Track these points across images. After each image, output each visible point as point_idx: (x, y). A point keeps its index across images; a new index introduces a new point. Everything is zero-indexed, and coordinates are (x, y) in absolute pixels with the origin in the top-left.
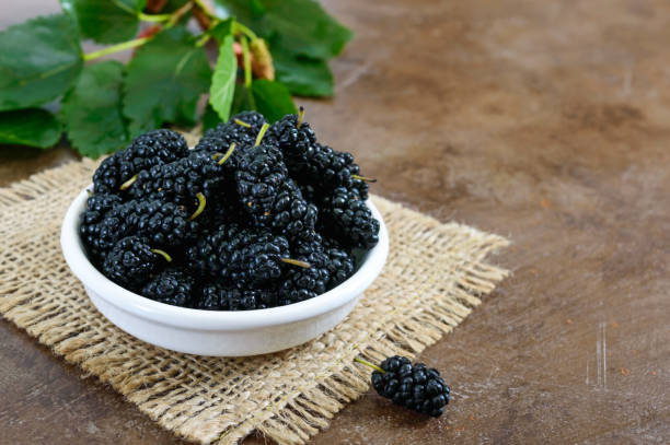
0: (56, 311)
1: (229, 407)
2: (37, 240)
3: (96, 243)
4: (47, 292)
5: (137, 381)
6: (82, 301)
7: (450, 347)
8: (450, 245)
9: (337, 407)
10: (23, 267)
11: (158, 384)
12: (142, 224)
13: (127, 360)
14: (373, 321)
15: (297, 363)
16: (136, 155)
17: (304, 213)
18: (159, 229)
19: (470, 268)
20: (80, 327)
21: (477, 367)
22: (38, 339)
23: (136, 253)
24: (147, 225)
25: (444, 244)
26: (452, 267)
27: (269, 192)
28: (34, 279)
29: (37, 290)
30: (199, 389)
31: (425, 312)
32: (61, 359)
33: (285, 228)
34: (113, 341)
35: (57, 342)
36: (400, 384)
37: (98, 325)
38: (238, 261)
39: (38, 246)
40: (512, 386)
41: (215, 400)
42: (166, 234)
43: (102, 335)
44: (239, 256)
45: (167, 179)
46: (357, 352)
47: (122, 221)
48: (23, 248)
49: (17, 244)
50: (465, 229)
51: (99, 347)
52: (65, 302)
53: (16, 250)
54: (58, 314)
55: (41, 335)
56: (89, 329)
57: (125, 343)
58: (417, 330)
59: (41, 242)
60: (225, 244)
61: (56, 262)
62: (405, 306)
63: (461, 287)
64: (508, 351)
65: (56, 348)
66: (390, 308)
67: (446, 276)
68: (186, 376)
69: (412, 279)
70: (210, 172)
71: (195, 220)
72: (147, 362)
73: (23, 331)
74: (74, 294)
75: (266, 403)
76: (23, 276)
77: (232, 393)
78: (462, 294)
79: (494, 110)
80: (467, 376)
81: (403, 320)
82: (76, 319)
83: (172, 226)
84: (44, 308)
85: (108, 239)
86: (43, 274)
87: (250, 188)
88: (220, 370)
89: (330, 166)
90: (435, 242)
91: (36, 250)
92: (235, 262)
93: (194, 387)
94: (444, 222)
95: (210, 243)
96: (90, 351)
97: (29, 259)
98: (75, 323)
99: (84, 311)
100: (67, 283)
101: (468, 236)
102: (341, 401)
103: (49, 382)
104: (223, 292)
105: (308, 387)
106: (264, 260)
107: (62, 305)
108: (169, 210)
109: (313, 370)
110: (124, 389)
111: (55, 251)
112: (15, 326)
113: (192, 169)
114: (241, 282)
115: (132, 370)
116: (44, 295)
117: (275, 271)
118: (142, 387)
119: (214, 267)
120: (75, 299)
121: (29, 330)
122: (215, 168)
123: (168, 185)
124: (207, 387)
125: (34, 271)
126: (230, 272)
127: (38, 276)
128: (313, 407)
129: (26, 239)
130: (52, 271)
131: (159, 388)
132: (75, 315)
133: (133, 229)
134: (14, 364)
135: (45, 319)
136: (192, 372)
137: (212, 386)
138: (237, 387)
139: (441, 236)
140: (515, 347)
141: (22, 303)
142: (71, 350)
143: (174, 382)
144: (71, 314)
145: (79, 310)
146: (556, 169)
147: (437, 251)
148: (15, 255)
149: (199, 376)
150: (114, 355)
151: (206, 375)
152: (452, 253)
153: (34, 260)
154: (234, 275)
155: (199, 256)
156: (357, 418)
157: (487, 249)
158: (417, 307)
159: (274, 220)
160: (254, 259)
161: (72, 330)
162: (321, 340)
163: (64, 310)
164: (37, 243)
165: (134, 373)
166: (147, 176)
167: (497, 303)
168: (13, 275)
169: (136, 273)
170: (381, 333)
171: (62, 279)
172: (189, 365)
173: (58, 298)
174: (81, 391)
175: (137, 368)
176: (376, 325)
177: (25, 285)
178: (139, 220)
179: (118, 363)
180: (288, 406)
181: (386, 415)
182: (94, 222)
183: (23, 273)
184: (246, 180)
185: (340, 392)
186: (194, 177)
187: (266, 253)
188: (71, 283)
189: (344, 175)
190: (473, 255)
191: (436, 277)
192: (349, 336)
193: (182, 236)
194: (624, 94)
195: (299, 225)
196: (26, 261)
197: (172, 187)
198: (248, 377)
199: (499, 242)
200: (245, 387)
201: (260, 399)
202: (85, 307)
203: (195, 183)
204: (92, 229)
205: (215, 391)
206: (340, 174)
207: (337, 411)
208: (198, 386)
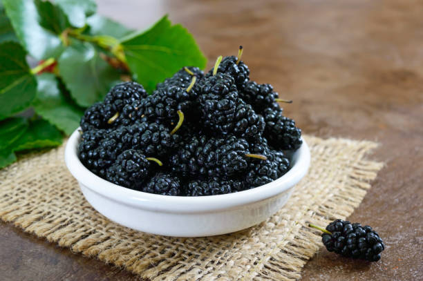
0: (66, 222)
1: (222, 272)
2: (38, 177)
3: (96, 164)
4: (55, 211)
5: (145, 263)
6: (83, 214)
7: (361, 216)
8: (335, 152)
9: (302, 263)
10: (31, 196)
11: (161, 263)
12: (136, 141)
13: (132, 249)
14: (302, 205)
15: (260, 237)
16: (116, 98)
17: (257, 119)
18: (150, 142)
19: (355, 165)
20: (88, 231)
21: (386, 227)
22: (57, 243)
23: (135, 160)
24: (140, 141)
25: (331, 152)
26: (342, 165)
27: (231, 105)
28: (42, 203)
29: (46, 210)
30: (193, 264)
31: (335, 196)
32: (79, 254)
33: (244, 132)
34: (116, 237)
35: (74, 243)
36: (346, 239)
37: (101, 229)
38: (213, 159)
39: (40, 181)
40: (417, 236)
41: (209, 269)
42: (155, 145)
43: (106, 235)
44: (214, 156)
45: (148, 107)
46: (299, 226)
47: (118, 140)
48: (30, 183)
49: (24, 181)
50: (342, 141)
51: (107, 243)
52: (71, 216)
53: (24, 186)
54: (68, 224)
55: (59, 239)
56: (94, 232)
57: (126, 238)
58: (335, 208)
59: (41, 179)
60: (200, 149)
61: (56, 191)
62: (320, 194)
63: (352, 178)
64: (403, 215)
65: (74, 247)
66: (309, 196)
67: (340, 172)
68: (180, 256)
69: (317, 176)
70: (182, 97)
71: (175, 133)
72: (147, 249)
73: (43, 239)
74: (76, 210)
75: (249, 267)
76: (33, 202)
77: (219, 263)
78: (356, 182)
79: (323, 79)
80: (383, 234)
81: (323, 202)
82: (83, 226)
83: (160, 138)
84: (56, 222)
85: (107, 157)
86: (48, 199)
87: (216, 104)
88: (204, 249)
89: (259, 93)
90: (324, 152)
91: (39, 185)
92: (212, 160)
93: (189, 262)
94: (325, 139)
95: (189, 149)
96: (102, 246)
97: (35, 191)
98: (83, 229)
99: (87, 220)
100: (69, 204)
101: (345, 145)
102: (303, 259)
103: (75, 273)
104: (205, 184)
105: (275, 252)
106: (235, 156)
107: (69, 219)
108: (154, 127)
109: (274, 241)
110: (138, 269)
111: (53, 184)
112: (35, 236)
113: (168, 96)
114: (216, 176)
115: (139, 255)
116: (53, 213)
117: (243, 163)
118: (150, 266)
119: (194, 168)
120: (78, 213)
121: (48, 237)
122: (185, 94)
123: (150, 111)
124: (199, 261)
125: (41, 198)
126: (207, 170)
127: (45, 201)
128: (284, 266)
129: (30, 178)
130: (54, 196)
131: (164, 266)
132: (81, 224)
133: (128, 145)
134: (42, 264)
135: (59, 228)
136: (184, 252)
137: (203, 260)
138: (222, 259)
139: (326, 148)
140: (406, 212)
141: (39, 219)
142: (86, 247)
143: (173, 260)
144: (78, 223)
145: (83, 221)
146: (379, 107)
147: (327, 157)
148: (23, 189)
149: (190, 255)
150: (121, 247)
151: (195, 253)
152: (339, 157)
153: (39, 191)
154: (210, 171)
155: (181, 161)
156: (318, 269)
157: (363, 151)
158: (329, 193)
159: (236, 127)
160: (227, 156)
161: (83, 234)
162: (270, 221)
163: (71, 221)
164: (38, 180)
165: (141, 257)
166: (131, 108)
167: (380, 186)
168: (26, 202)
169: (136, 177)
170: (311, 213)
171: (63, 201)
172: (180, 248)
173: (64, 214)
174: (102, 276)
175: (142, 254)
176: (306, 207)
177: (36, 208)
178: (132, 138)
179: (127, 252)
180: (266, 267)
181: (338, 265)
182: (92, 148)
183: (33, 200)
184: (211, 99)
185: (299, 253)
186: (170, 102)
187: (235, 150)
188: (71, 203)
189: (270, 98)
190: (354, 156)
191: (333, 174)
192: (289, 217)
193: (168, 145)
194: (399, 64)
195: (254, 128)
196: (33, 192)
197: (154, 112)
198: (227, 251)
199: (370, 145)
200: (228, 257)
201: (242, 264)
202: (87, 218)
203: (171, 107)
204: (91, 154)
205: (206, 263)
206: (268, 98)
207: (303, 266)
208: (192, 261)
